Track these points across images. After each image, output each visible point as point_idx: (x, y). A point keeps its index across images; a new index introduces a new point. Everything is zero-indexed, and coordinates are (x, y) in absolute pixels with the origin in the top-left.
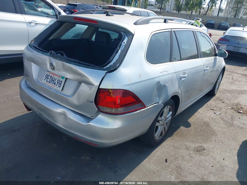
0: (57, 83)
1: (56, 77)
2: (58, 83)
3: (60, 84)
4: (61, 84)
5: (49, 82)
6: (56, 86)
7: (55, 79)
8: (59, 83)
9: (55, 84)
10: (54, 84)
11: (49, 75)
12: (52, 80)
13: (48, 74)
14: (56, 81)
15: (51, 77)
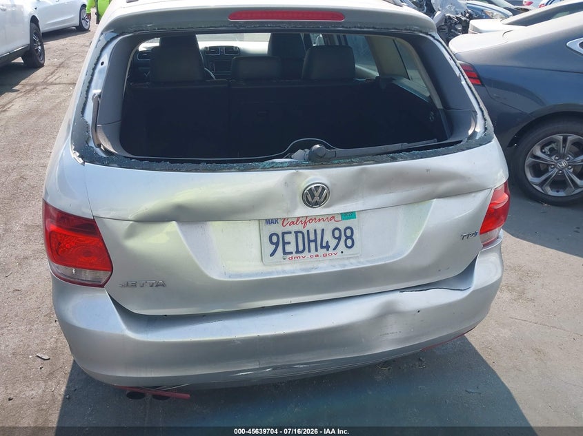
0: (333, 243)
1: (319, 226)
2: (339, 238)
3: (347, 238)
4: (351, 237)
5: (298, 252)
6: (335, 252)
7: (319, 233)
8: (343, 238)
9: (327, 247)
10: (322, 247)
11: (283, 234)
12: (310, 241)
13: (278, 229)
14: (328, 237)
15: (296, 233)
